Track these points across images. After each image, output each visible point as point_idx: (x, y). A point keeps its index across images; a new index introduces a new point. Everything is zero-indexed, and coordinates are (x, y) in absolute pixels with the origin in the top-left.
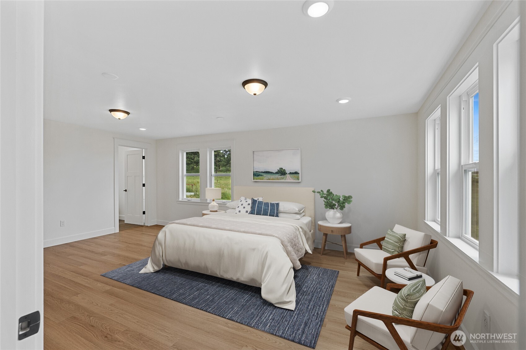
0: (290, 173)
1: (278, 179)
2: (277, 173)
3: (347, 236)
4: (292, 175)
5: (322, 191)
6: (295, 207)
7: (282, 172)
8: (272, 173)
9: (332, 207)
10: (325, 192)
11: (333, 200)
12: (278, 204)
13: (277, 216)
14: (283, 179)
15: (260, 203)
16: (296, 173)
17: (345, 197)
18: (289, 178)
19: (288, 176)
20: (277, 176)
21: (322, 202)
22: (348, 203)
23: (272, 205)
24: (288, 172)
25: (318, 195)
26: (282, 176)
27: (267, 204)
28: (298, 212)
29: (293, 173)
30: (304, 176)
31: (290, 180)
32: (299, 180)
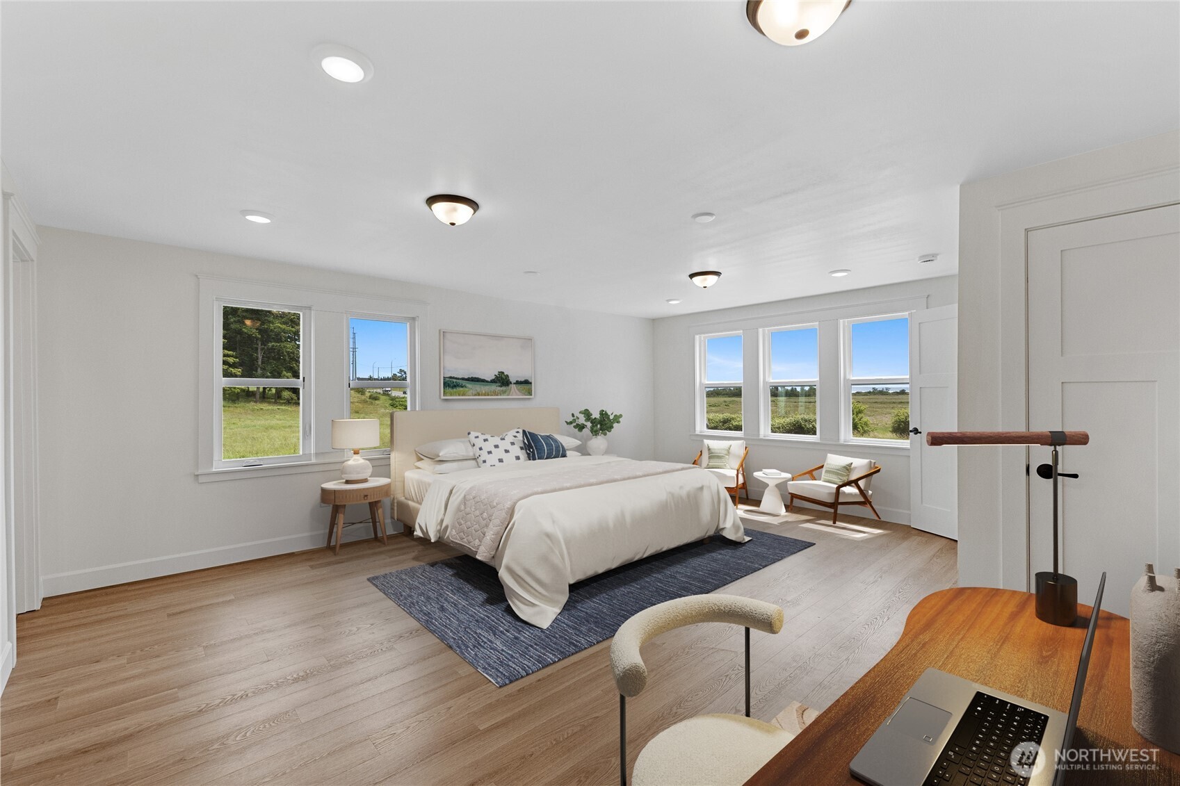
0: (518, 383)
1: (496, 394)
2: (493, 381)
4: (519, 386)
7: (502, 380)
8: (483, 381)
14: (504, 392)
16: (527, 382)
18: (514, 392)
19: (513, 387)
20: (494, 387)
24: (513, 380)
26: (504, 388)
29: (521, 383)
30: (537, 387)
31: (517, 395)
32: (531, 395)
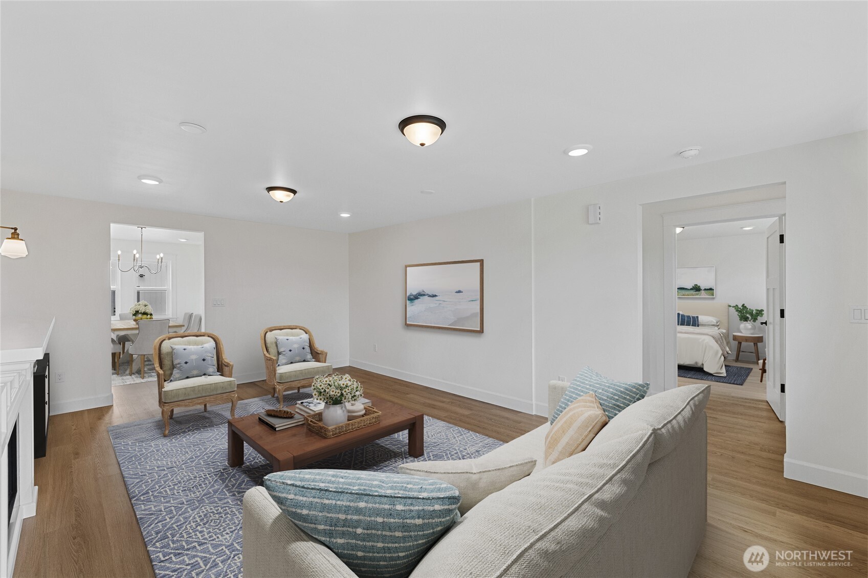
0: (705, 290)
1: (693, 295)
2: (691, 289)
3: (759, 344)
4: (706, 291)
5: (737, 305)
6: (713, 320)
7: (697, 289)
8: (686, 289)
9: (746, 319)
10: (740, 306)
11: (747, 312)
12: (697, 317)
13: (698, 326)
14: (697, 294)
15: (683, 316)
16: (711, 289)
17: (757, 310)
18: (703, 294)
19: (703, 292)
20: (692, 292)
21: (735, 315)
22: (760, 316)
23: (693, 317)
24: (702, 288)
25: (733, 310)
26: (697, 292)
27: (688, 317)
28: (715, 324)
29: (707, 290)
30: (718, 292)
31: (704, 295)
32: (713, 296)
